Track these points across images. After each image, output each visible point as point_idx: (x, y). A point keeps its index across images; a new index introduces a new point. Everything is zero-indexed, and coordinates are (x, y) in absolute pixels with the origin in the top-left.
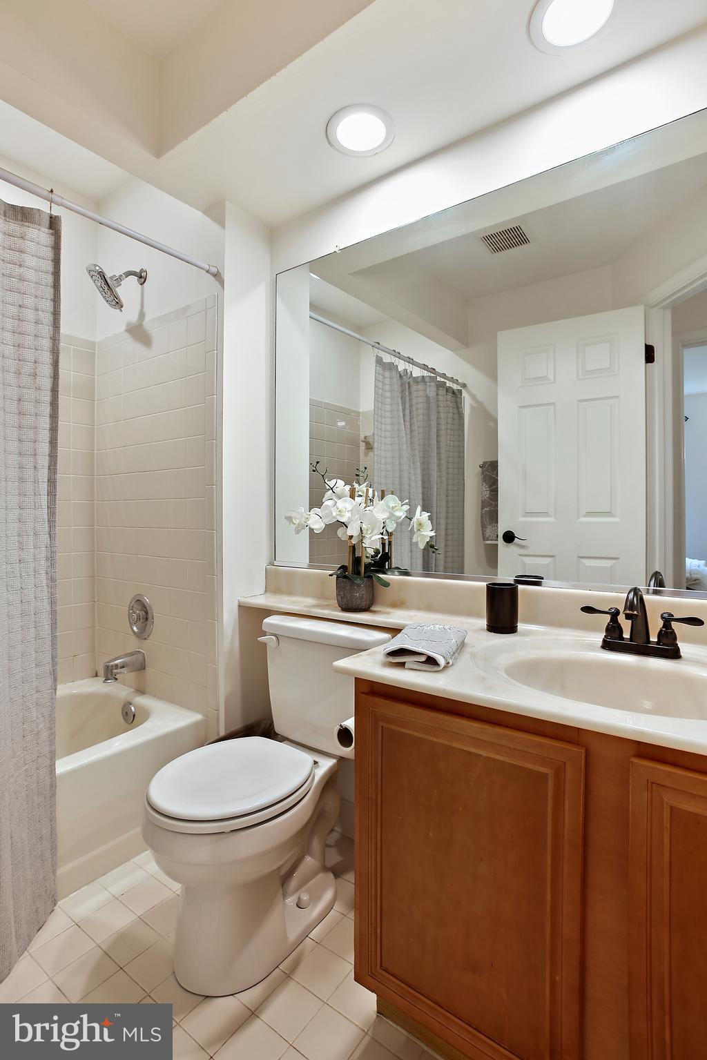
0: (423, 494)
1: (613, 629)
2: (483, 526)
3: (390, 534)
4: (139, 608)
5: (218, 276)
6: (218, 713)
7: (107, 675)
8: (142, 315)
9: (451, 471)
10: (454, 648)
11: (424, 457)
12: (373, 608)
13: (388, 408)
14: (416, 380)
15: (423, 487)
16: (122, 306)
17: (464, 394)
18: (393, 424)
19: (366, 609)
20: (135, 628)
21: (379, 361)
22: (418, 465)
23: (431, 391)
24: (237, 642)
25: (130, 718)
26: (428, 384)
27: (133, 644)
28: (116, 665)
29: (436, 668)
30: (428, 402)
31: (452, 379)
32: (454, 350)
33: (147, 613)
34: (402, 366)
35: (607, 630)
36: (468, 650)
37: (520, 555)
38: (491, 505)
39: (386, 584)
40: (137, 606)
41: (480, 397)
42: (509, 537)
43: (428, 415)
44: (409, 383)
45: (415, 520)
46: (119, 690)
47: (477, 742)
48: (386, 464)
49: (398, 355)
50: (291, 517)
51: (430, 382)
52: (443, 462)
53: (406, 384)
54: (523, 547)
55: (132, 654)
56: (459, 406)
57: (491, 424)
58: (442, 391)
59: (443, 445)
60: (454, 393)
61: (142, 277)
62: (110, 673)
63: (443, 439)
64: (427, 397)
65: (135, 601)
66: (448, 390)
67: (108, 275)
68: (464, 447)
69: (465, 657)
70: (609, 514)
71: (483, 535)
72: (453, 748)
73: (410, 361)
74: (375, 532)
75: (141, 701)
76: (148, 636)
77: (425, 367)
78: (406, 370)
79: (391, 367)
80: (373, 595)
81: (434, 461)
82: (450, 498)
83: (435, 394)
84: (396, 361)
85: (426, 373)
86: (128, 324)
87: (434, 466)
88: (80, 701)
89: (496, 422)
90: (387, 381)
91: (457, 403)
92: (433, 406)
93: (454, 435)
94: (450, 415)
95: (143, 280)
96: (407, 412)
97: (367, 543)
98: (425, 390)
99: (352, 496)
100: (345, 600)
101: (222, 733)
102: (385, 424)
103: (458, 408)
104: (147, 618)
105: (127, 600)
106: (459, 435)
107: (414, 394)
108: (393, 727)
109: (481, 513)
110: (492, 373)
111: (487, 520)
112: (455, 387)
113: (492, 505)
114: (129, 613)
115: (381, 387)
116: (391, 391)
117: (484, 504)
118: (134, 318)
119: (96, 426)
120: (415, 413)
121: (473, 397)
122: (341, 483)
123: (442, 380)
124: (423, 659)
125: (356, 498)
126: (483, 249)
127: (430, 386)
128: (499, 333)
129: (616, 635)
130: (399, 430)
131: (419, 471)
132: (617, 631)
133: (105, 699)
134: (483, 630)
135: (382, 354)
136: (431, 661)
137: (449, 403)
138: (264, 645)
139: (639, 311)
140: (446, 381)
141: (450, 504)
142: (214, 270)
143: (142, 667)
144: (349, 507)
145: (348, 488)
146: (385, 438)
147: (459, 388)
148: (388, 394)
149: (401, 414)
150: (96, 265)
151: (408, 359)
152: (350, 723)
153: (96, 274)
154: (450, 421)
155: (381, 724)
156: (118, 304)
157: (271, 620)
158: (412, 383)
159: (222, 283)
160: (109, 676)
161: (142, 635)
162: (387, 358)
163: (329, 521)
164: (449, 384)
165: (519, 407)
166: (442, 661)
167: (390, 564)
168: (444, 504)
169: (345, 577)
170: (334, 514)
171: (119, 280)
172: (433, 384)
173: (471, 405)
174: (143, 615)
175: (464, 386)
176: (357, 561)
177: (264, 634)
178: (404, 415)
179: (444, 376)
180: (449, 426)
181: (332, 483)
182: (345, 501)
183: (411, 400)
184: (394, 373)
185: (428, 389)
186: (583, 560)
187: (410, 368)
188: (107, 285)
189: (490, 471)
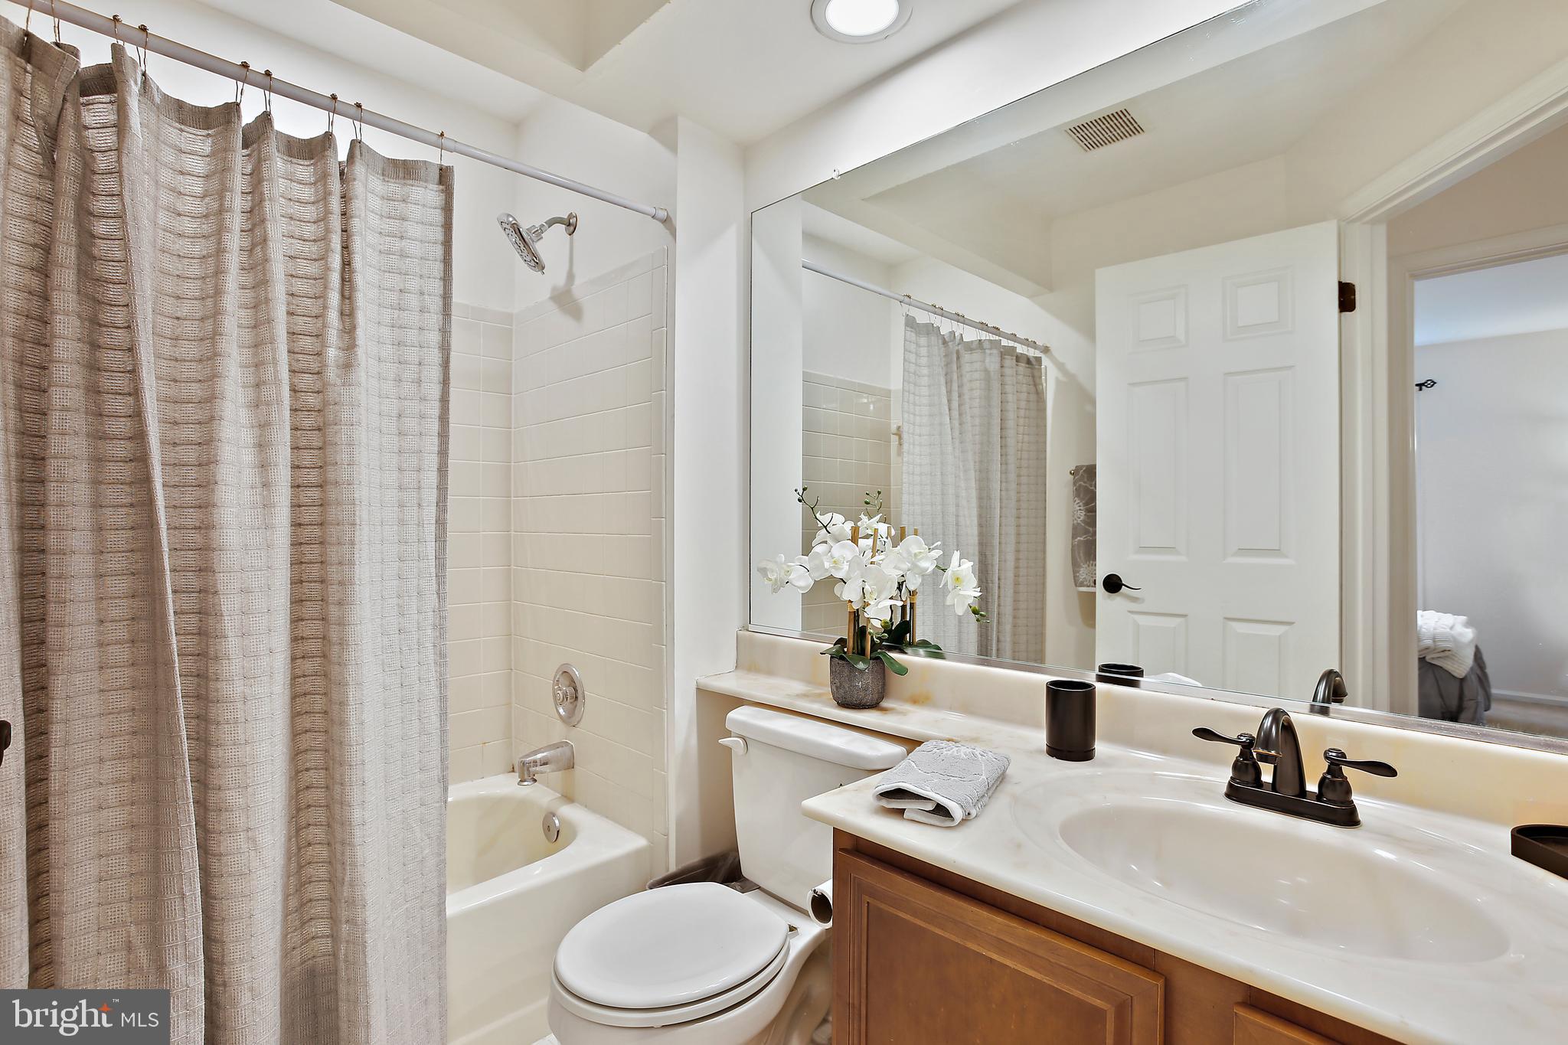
0: (980, 516)
1: (1245, 767)
2: (1075, 565)
3: (912, 594)
4: (568, 683)
5: (668, 222)
6: (668, 839)
7: (523, 774)
8: (571, 277)
9: (1024, 480)
10: (982, 790)
11: (981, 462)
12: (884, 704)
13: (925, 391)
14: (969, 347)
15: (980, 507)
16: (543, 268)
17: (1046, 362)
18: (931, 415)
19: (874, 706)
20: (561, 711)
21: (910, 322)
22: (972, 474)
23: (992, 362)
24: (694, 741)
25: (555, 835)
26: (988, 351)
27: (558, 732)
28: (535, 762)
29: (949, 823)
30: (988, 380)
31: (1026, 342)
32: (1032, 297)
33: (576, 690)
34: (946, 327)
35: (1236, 767)
36: (1008, 788)
37: (1129, 612)
38: (1086, 532)
39: (902, 671)
40: (564, 681)
41: (1071, 367)
42: (1113, 584)
43: (988, 398)
44: (958, 352)
45: (949, 572)
46: (541, 795)
47: (1001, 946)
48: (921, 474)
49: (941, 312)
50: (765, 568)
51: (991, 349)
52: (1012, 467)
53: (953, 351)
54: (1135, 600)
55: (556, 746)
56: (1038, 381)
57: (1088, 408)
58: (1009, 362)
59: (1011, 442)
60: (1029, 361)
61: (570, 224)
62: (526, 772)
63: (1011, 433)
64: (986, 371)
65: (561, 673)
66: (1019, 358)
67: (524, 227)
68: (1045, 442)
69: (1001, 804)
70: (1275, 552)
71: (1075, 578)
72: (967, 949)
73: (960, 318)
74: (883, 596)
75: (569, 812)
76: (578, 722)
77: (983, 326)
78: (953, 333)
79: (930, 330)
80: (884, 685)
81: (996, 467)
82: (1023, 521)
83: (998, 366)
84: (936, 320)
85: (984, 336)
86: (554, 289)
87: (996, 476)
88: (491, 806)
89: (1093, 403)
90: (924, 351)
91: (1033, 377)
92: (996, 385)
93: (1029, 426)
94: (1024, 396)
95: (572, 228)
96: (955, 395)
97: (870, 612)
98: (984, 361)
99: (854, 539)
100: (841, 691)
101: (673, 868)
102: (921, 416)
103: (1035, 385)
104: (576, 697)
105: (551, 669)
106: (1037, 426)
107: (966, 368)
108: (883, 906)
109: (1073, 546)
110: (1088, 329)
111: (1082, 555)
112: (1032, 353)
113: (1089, 532)
114: (553, 688)
115: (914, 361)
116: (929, 366)
117: (1076, 531)
118: (561, 281)
119: (513, 430)
120: (966, 397)
121: (1061, 367)
122: (838, 518)
123: (1011, 344)
124: (930, 807)
125: (860, 541)
126: (1071, 146)
127: (990, 354)
128: (1098, 271)
129: (1250, 777)
130: (941, 424)
131: (973, 484)
132: (1251, 771)
133: (522, 806)
134: (1040, 751)
135: (916, 313)
136: (941, 811)
137: (1020, 377)
138: (728, 750)
139: (1329, 228)
140: (1016, 345)
141: (1023, 530)
142: (662, 214)
143: (571, 766)
144: (849, 556)
145: (849, 525)
146: (920, 436)
147: (1038, 354)
148: (925, 371)
149: (945, 400)
150: (509, 215)
151: (956, 316)
152: (827, 888)
153: (508, 227)
154: (1023, 404)
155: (867, 899)
156: (538, 264)
157: (737, 715)
158: (962, 352)
159: (673, 232)
160: (526, 777)
161: (571, 720)
162: (922, 317)
163: (820, 576)
164: (1021, 349)
165: (1130, 384)
166: (957, 813)
167: (913, 637)
168: (1012, 530)
169: (842, 658)
170: (827, 565)
171: (539, 232)
172: (995, 351)
173: (1057, 380)
174: (572, 694)
175: (1046, 350)
176: (861, 633)
177: (728, 734)
178: (949, 401)
179: (1013, 337)
180: (1022, 413)
181: (825, 519)
182: (843, 546)
183: (960, 376)
184: (933, 339)
185: (987, 361)
186: (1234, 624)
187: (959, 329)
188: (523, 240)
189: (1085, 479)
